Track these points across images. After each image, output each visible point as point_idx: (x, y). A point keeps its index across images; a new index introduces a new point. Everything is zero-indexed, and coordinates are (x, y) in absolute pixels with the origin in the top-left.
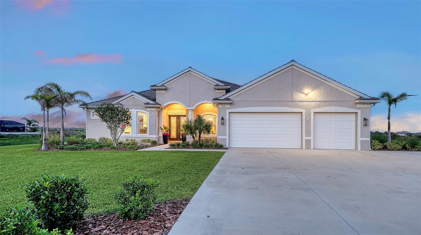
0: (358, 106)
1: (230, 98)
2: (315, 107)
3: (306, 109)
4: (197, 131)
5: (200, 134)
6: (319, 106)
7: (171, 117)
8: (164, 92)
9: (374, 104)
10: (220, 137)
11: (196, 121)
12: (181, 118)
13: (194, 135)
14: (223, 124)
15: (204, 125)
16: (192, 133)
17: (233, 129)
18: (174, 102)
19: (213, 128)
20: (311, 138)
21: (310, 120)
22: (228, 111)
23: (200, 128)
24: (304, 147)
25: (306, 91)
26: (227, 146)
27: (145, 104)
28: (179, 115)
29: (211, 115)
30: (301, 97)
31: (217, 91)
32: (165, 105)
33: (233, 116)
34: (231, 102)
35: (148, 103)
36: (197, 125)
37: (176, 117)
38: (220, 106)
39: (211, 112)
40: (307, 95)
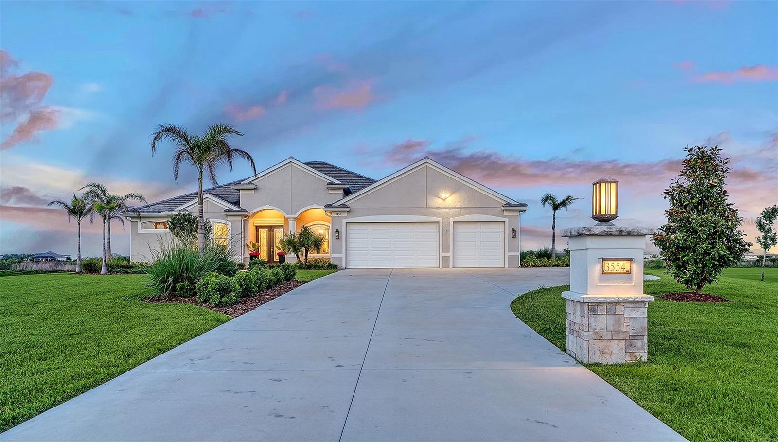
0: (506, 213)
1: (346, 204)
2: (455, 216)
3: (443, 217)
4: (303, 248)
5: (307, 252)
6: (460, 214)
7: (260, 229)
8: (253, 192)
9: (525, 211)
10: (334, 255)
11: (301, 234)
12: (275, 229)
13: (299, 254)
14: (338, 238)
15: (312, 239)
16: (296, 251)
17: (353, 245)
18: (267, 207)
19: (326, 243)
20: (450, 254)
21: (448, 231)
22: (344, 221)
23: (308, 244)
24: (441, 266)
25: (444, 195)
26: (344, 267)
27: (225, 211)
28: (272, 226)
29: (322, 226)
30: (437, 202)
31: (330, 191)
32: (254, 211)
33: (351, 226)
34: (348, 209)
35: (229, 210)
36: (303, 240)
37: (267, 229)
38: (334, 215)
39: (322, 220)
40: (444, 200)
